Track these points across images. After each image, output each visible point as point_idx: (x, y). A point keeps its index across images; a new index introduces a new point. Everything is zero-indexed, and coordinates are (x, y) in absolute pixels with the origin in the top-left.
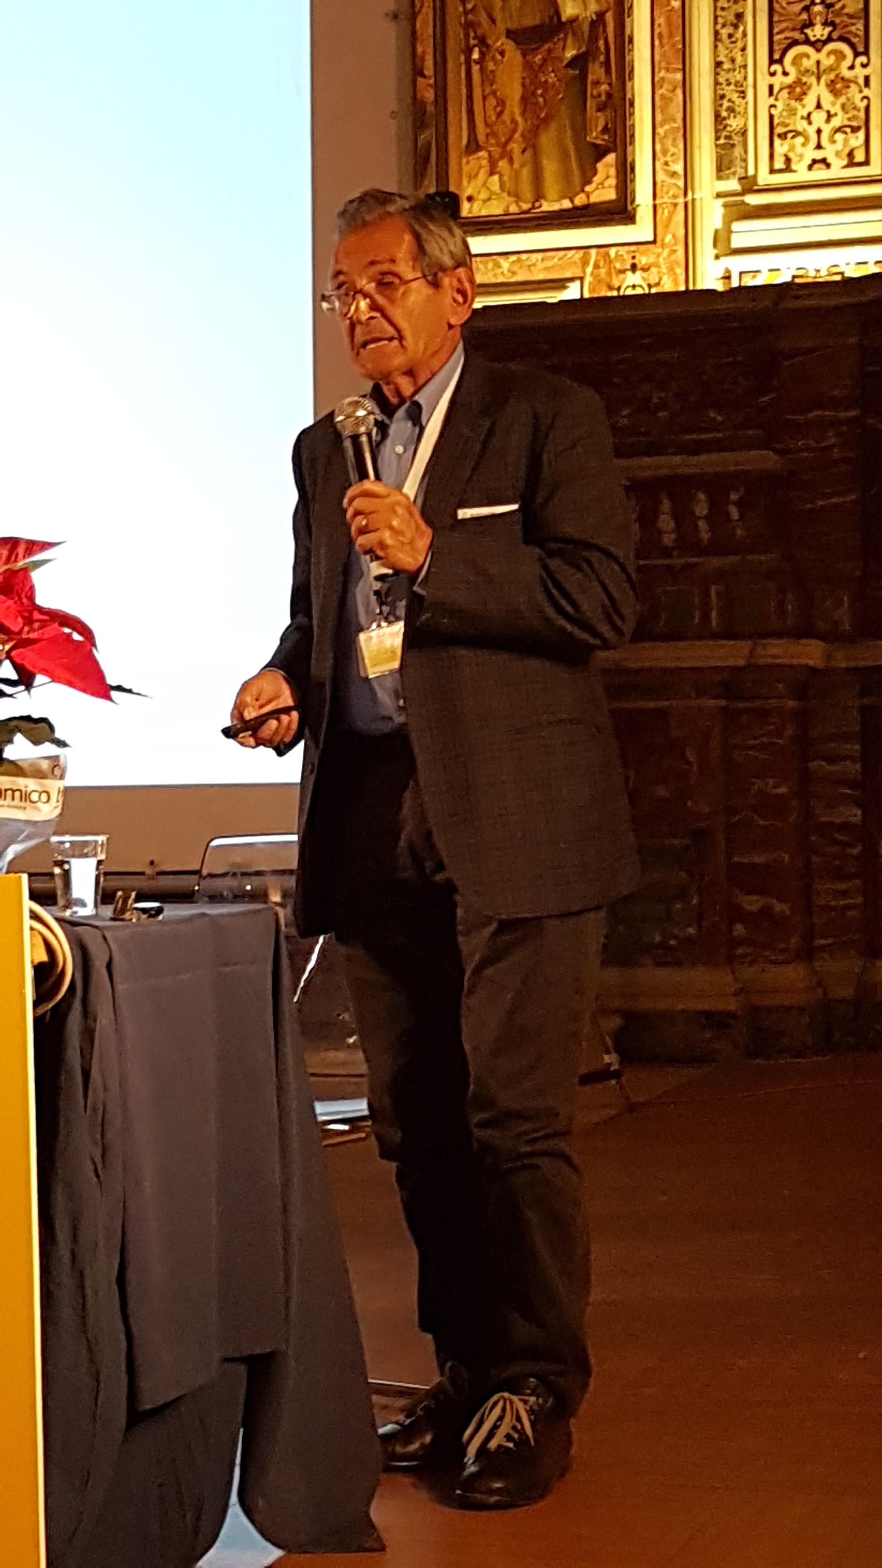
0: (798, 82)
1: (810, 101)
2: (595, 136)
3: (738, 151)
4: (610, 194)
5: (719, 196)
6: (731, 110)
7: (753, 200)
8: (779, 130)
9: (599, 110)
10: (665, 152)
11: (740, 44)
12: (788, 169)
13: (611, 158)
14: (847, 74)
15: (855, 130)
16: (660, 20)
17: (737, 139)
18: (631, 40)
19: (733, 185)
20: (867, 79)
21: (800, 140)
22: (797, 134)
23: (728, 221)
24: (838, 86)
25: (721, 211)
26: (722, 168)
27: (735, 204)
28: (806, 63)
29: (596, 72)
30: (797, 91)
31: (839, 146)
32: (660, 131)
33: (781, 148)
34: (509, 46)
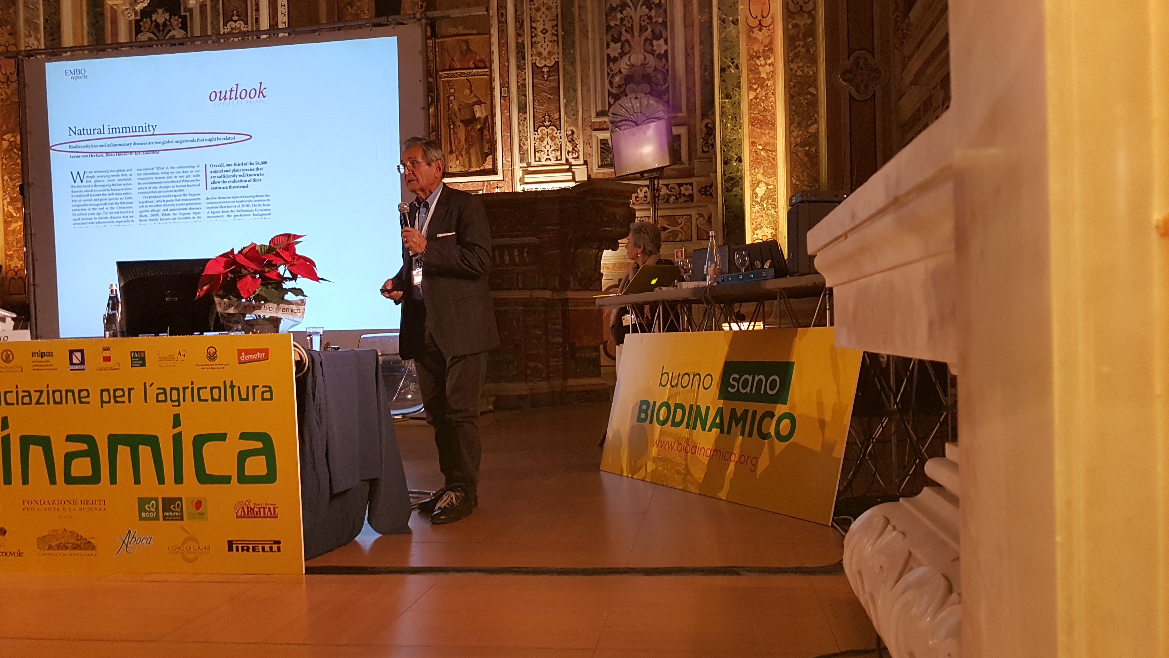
0: (542, 137)
1: (545, 142)
2: (486, 150)
3: (526, 155)
4: (491, 167)
5: (521, 168)
6: (524, 144)
7: (530, 169)
8: (537, 150)
9: (487, 143)
10: (505, 155)
11: (526, 126)
12: (540, 161)
13: (490, 156)
14: (555, 135)
15: (558, 151)
16: (503, 119)
17: (525, 152)
18: (495, 124)
19: (525, 165)
20: (561, 137)
21: (543, 153)
22: (542, 151)
23: (523, 175)
24: (553, 138)
25: (521, 172)
26: (521, 160)
27: (525, 170)
28: (545, 132)
29: (486, 132)
30: (542, 139)
31: (553, 155)
32: (504, 149)
33: (538, 155)
34: (461, 125)
